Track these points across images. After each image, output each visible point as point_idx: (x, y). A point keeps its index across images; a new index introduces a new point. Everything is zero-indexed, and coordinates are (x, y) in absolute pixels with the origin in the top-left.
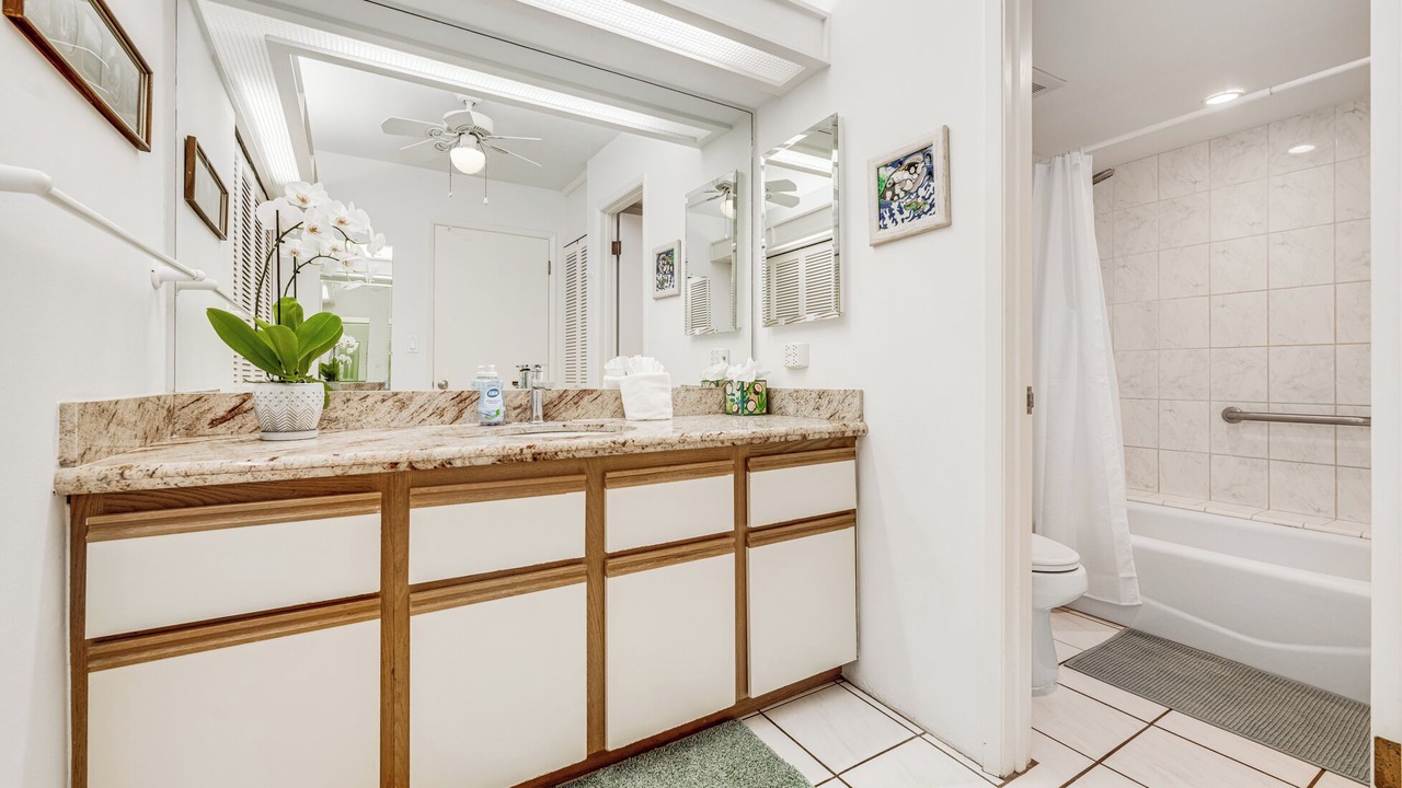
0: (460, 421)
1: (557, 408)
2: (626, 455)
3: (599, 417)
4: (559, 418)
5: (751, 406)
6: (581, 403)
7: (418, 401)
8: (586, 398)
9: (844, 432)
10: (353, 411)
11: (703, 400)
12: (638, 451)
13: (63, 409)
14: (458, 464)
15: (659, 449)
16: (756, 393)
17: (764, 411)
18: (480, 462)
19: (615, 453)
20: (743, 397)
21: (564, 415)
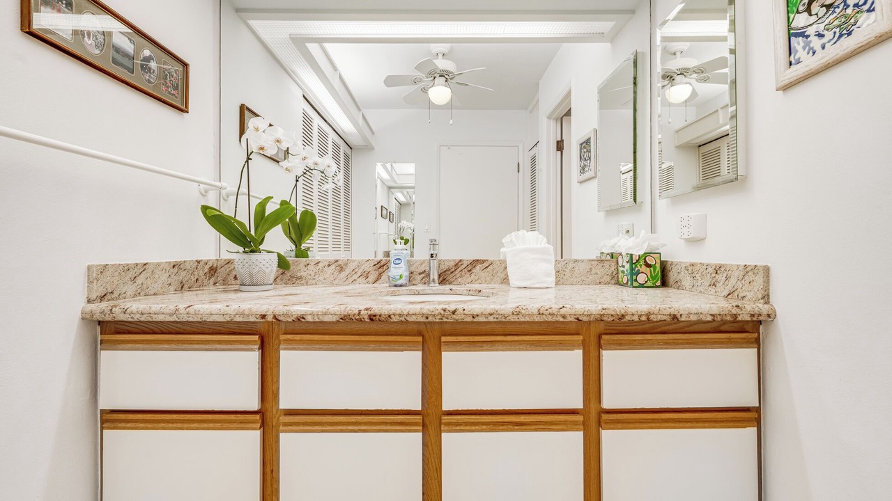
0: (380, 281)
1: (453, 274)
2: (457, 322)
3: (490, 283)
4: (455, 282)
5: (642, 278)
6: (474, 271)
7: (351, 266)
8: (478, 267)
10: (310, 272)
11: (593, 271)
12: (469, 319)
13: (89, 268)
14: (309, 319)
15: (491, 319)
16: (648, 265)
17: (659, 283)
18: (326, 319)
19: (445, 320)
20: (632, 269)
21: (459, 280)
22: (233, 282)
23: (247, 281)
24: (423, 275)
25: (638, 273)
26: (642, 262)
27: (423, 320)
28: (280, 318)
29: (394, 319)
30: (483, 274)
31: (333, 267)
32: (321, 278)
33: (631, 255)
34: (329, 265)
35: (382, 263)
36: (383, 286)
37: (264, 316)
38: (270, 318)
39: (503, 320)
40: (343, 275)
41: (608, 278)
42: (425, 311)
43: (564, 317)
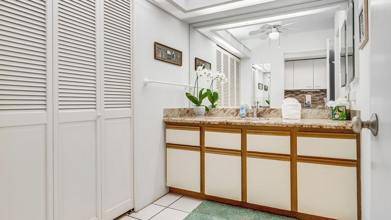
0: (237, 116)
2: (250, 126)
4: (264, 117)
6: (271, 113)
7: (228, 110)
9: (344, 127)
10: (216, 112)
12: (253, 125)
13: (164, 109)
14: (211, 123)
15: (260, 125)
16: (339, 111)
17: (345, 119)
18: (216, 123)
19: (247, 125)
20: (332, 113)
22: (194, 115)
23: (197, 114)
24: (252, 114)
25: (335, 114)
26: (337, 110)
27: (241, 124)
28: (205, 123)
29: (233, 124)
30: (274, 114)
31: (222, 111)
32: (219, 114)
33: (332, 107)
34: (221, 110)
35: (238, 110)
36: (238, 117)
37: (201, 122)
38: (202, 123)
39: (263, 125)
40: (226, 113)
41: (327, 117)
42: (241, 122)
43: (282, 125)
